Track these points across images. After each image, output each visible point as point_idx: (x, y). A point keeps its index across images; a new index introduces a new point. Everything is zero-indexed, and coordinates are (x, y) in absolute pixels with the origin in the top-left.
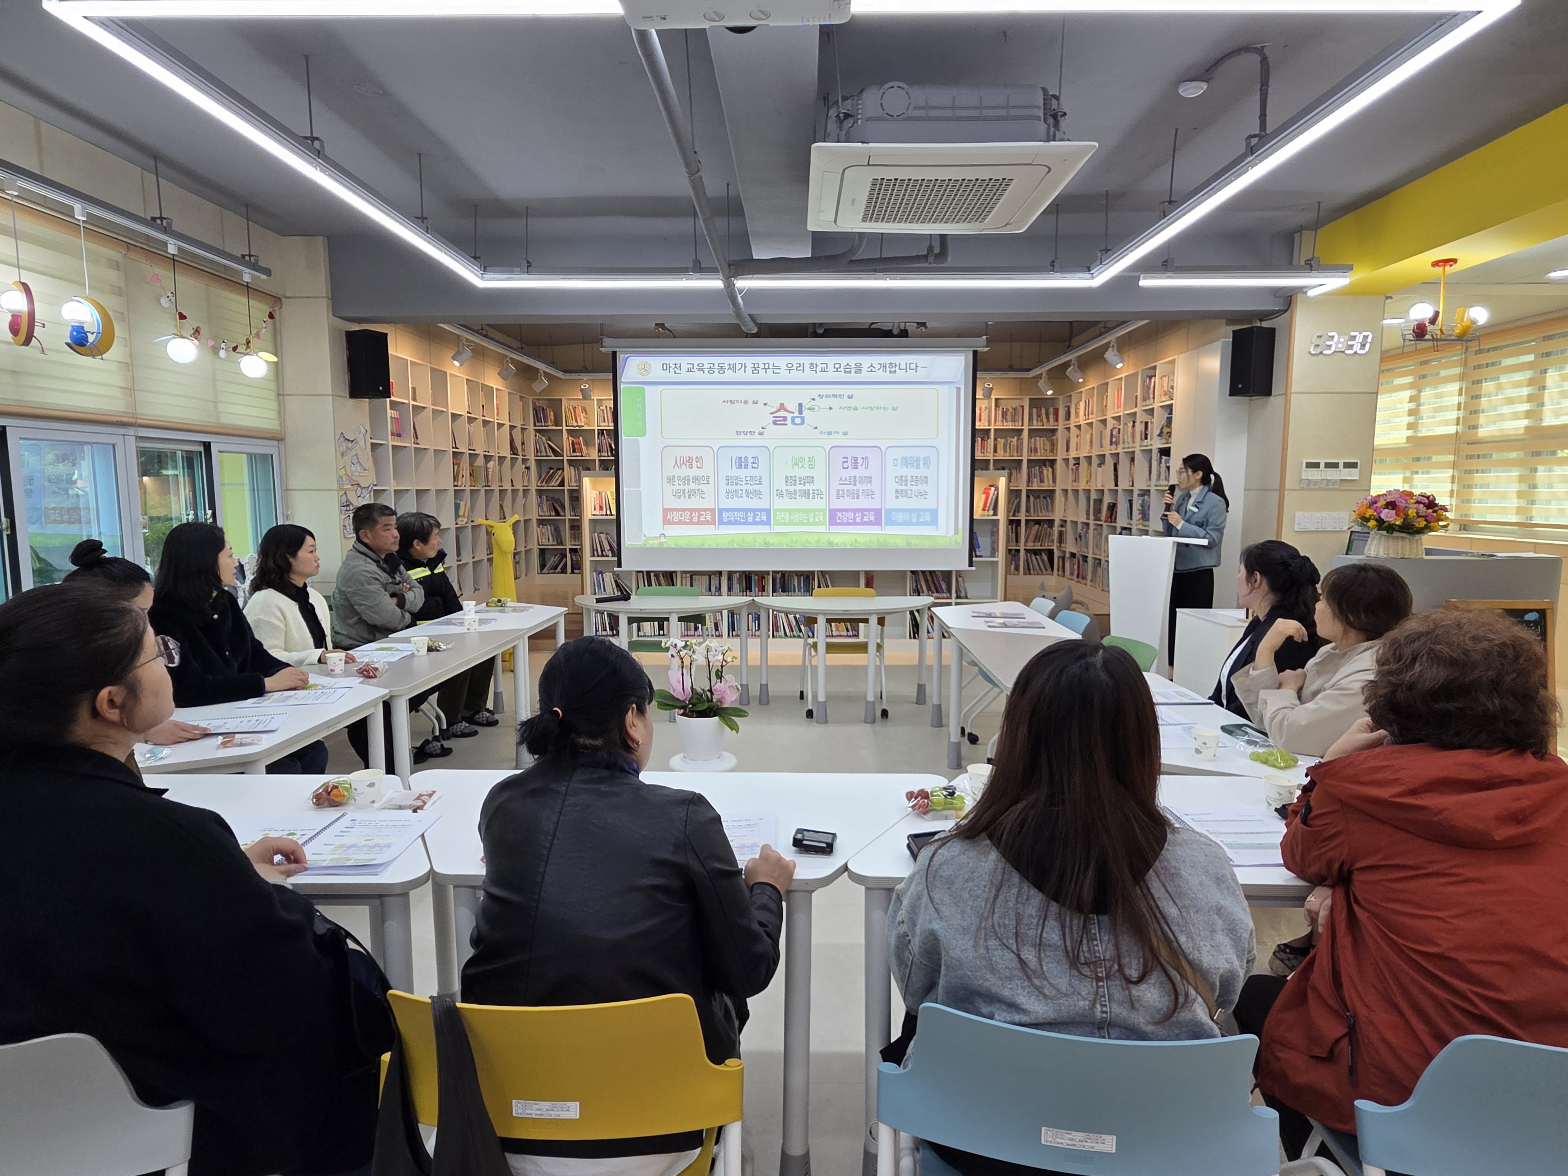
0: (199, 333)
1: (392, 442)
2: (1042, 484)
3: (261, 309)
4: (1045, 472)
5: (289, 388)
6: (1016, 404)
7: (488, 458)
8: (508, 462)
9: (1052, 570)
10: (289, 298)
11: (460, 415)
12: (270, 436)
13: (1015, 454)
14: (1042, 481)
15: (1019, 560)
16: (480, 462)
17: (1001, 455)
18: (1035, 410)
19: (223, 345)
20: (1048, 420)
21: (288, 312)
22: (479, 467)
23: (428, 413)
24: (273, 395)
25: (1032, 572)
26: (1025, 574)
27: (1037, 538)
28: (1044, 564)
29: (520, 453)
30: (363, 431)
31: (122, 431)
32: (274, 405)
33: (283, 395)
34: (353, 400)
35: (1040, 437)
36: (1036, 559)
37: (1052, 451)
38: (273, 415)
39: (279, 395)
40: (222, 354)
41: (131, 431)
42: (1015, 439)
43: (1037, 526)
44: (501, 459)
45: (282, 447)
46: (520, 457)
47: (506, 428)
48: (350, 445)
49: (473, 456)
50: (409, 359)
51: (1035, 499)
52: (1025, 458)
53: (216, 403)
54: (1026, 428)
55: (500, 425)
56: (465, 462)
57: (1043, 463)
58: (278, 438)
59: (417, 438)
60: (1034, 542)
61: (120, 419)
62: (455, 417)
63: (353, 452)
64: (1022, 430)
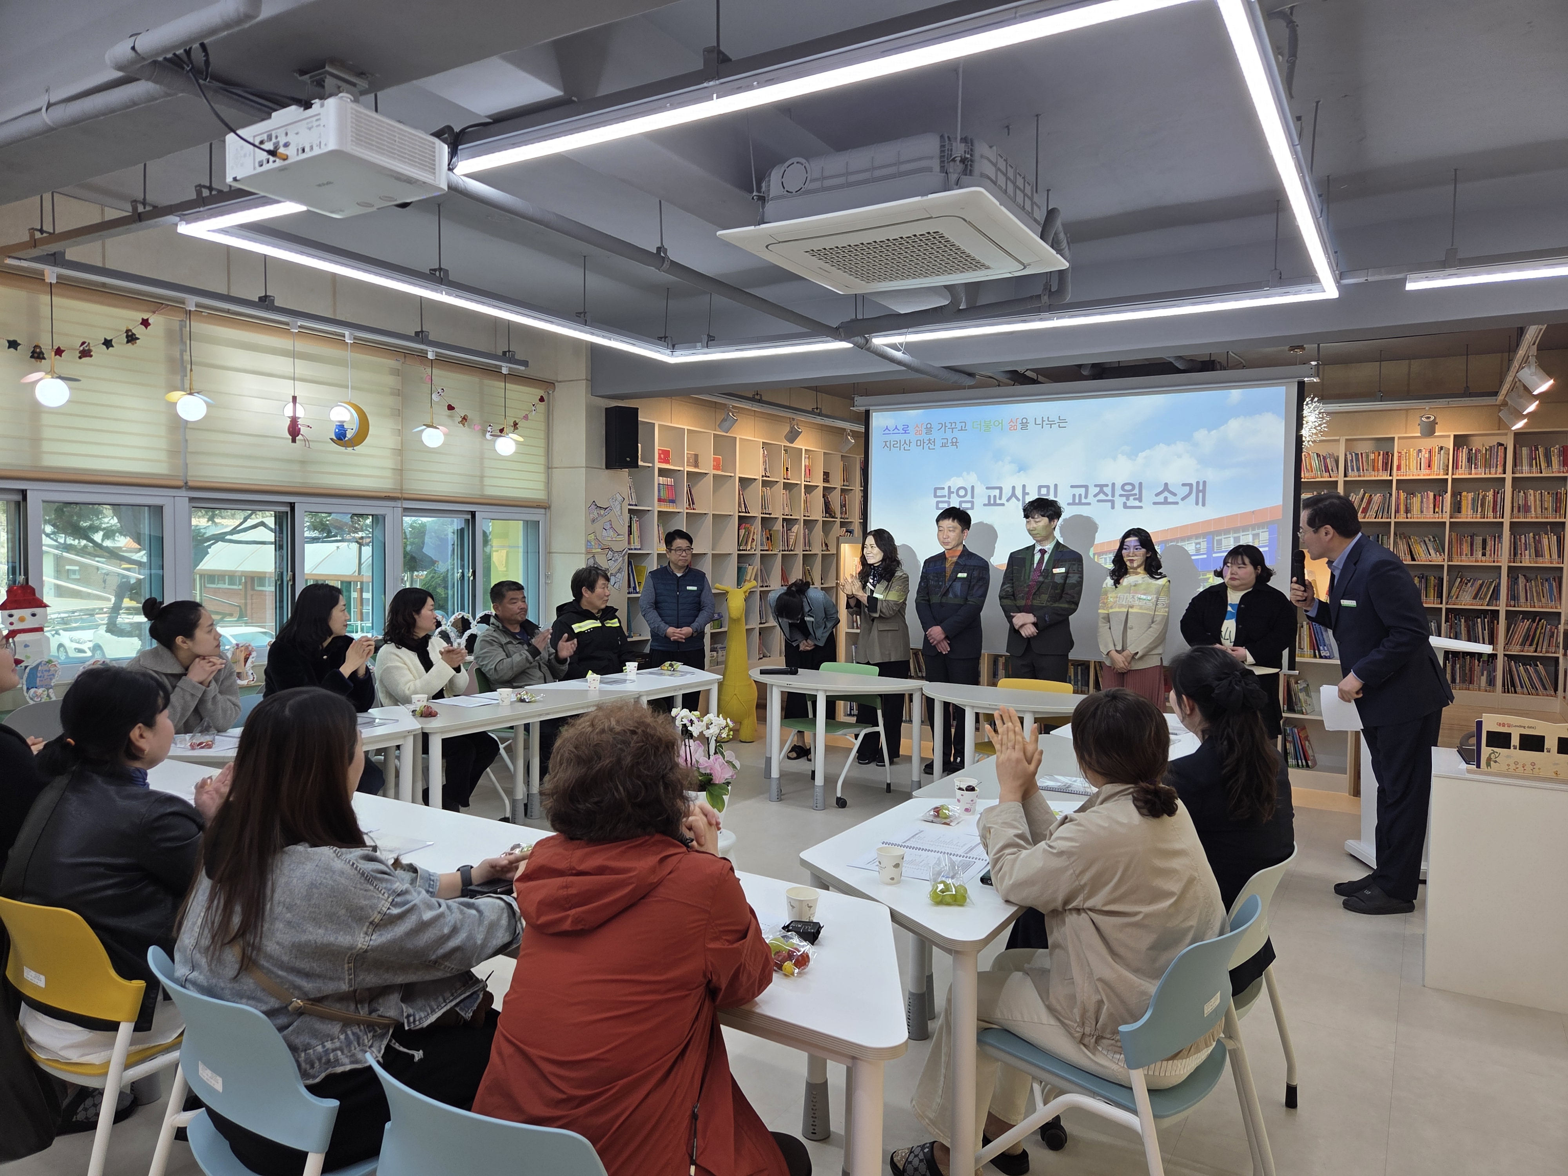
0: (466, 420)
1: (657, 507)
2: (1540, 559)
3: (532, 393)
4: (1545, 541)
5: (556, 463)
6: (1493, 441)
7: (789, 522)
8: (818, 528)
9: (1556, 690)
10: (560, 382)
11: (755, 479)
12: (535, 504)
13: (1491, 514)
14: (1538, 554)
15: (1495, 670)
16: (778, 526)
17: (1467, 515)
18: (1525, 451)
19: (489, 429)
20: (1549, 463)
21: (560, 394)
22: (778, 531)
23: (709, 481)
24: (542, 469)
25: (1519, 689)
26: (1506, 690)
27: (1529, 639)
28: (1541, 680)
29: (838, 515)
30: (620, 498)
31: (392, 504)
32: (542, 477)
33: (552, 468)
34: (609, 471)
35: (1535, 490)
36: (1526, 671)
37: (1557, 510)
38: (541, 486)
39: (548, 468)
40: (488, 436)
41: (398, 503)
42: (1490, 494)
43: (1527, 623)
44: (809, 524)
45: (548, 514)
46: (838, 520)
47: (819, 492)
48: (602, 512)
49: (767, 522)
50: (686, 428)
51: (1528, 580)
52: (1506, 521)
53: (482, 477)
54: (1509, 476)
55: (809, 489)
56: (757, 526)
57: (1539, 527)
58: (544, 506)
59: (693, 504)
60: (1523, 644)
61: (387, 495)
62: (745, 482)
63: (607, 518)
64: (1504, 479)
